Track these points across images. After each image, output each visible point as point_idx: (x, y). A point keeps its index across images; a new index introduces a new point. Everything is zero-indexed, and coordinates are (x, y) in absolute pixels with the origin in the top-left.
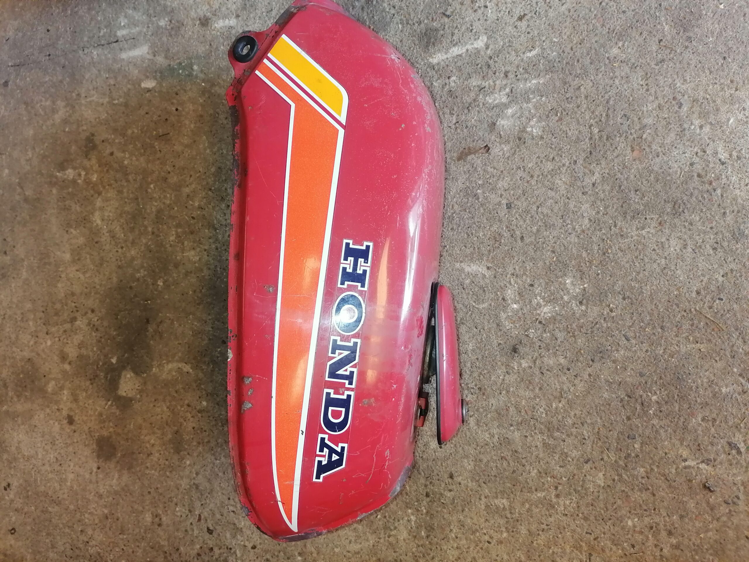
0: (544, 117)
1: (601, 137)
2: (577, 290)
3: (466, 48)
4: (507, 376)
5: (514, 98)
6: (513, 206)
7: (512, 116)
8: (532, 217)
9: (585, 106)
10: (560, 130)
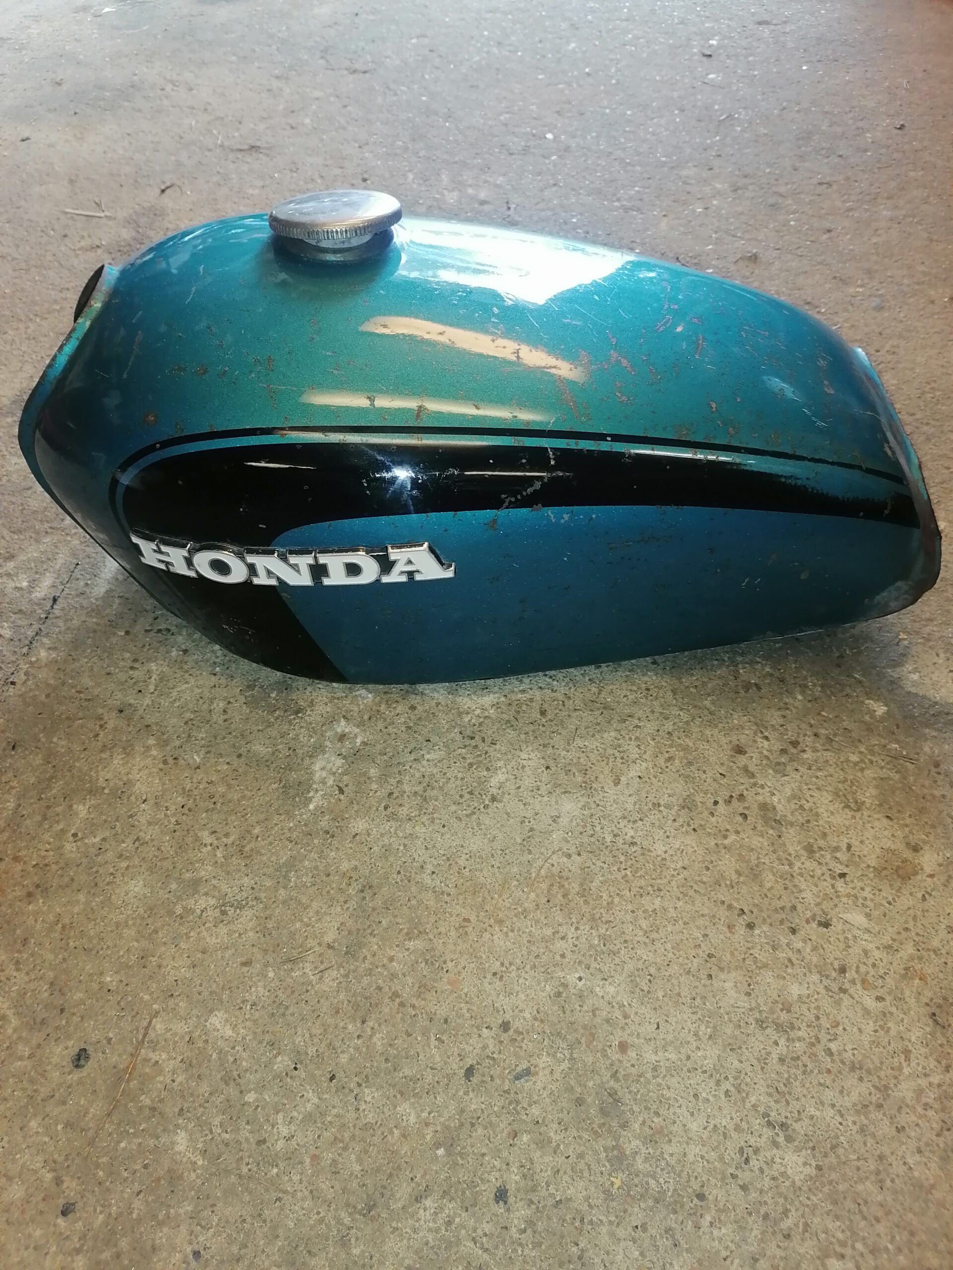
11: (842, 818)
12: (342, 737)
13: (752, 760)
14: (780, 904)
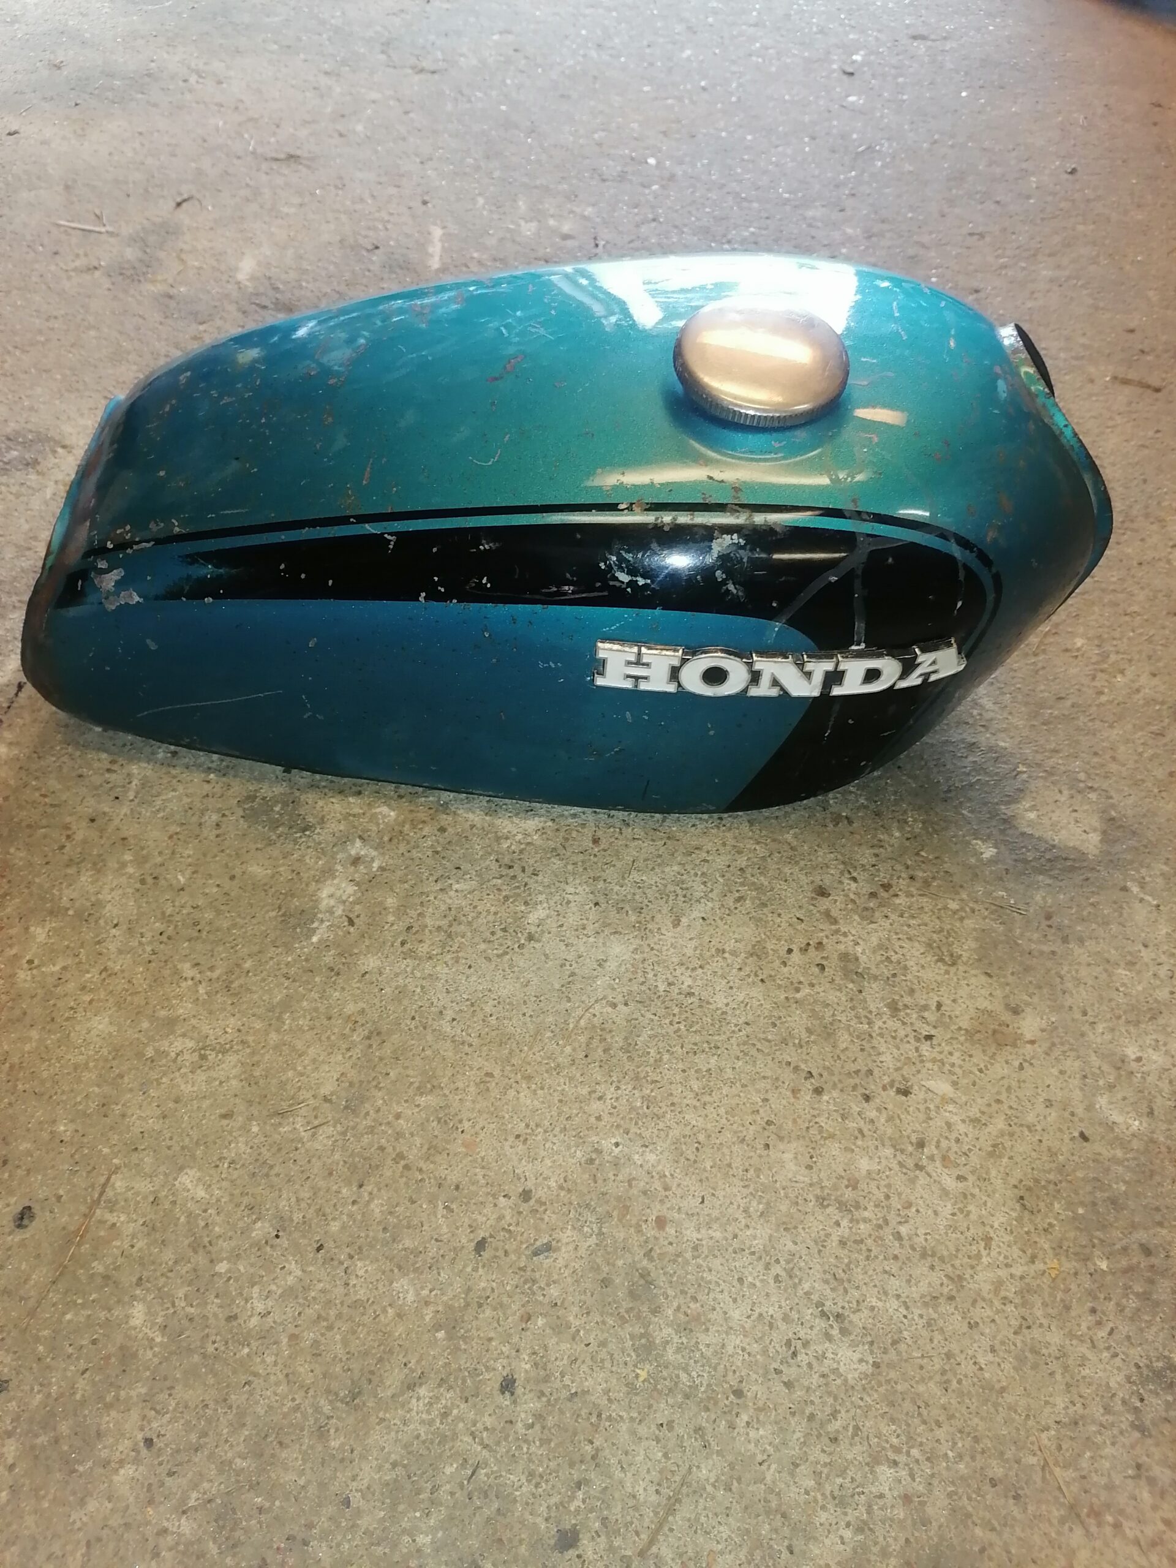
11: (933, 973)
12: (356, 861)
13: (835, 904)
14: (853, 1067)
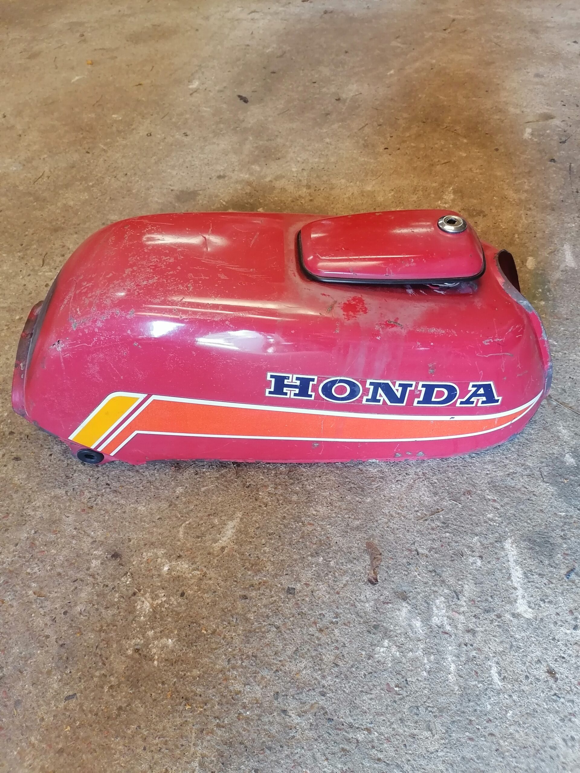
0: (398, 668)
1: (349, 741)
2: (154, 651)
3: (519, 588)
4: (90, 540)
5: (434, 634)
6: (289, 596)
7: (410, 625)
8: (268, 617)
9: (401, 731)
10: (374, 686)
